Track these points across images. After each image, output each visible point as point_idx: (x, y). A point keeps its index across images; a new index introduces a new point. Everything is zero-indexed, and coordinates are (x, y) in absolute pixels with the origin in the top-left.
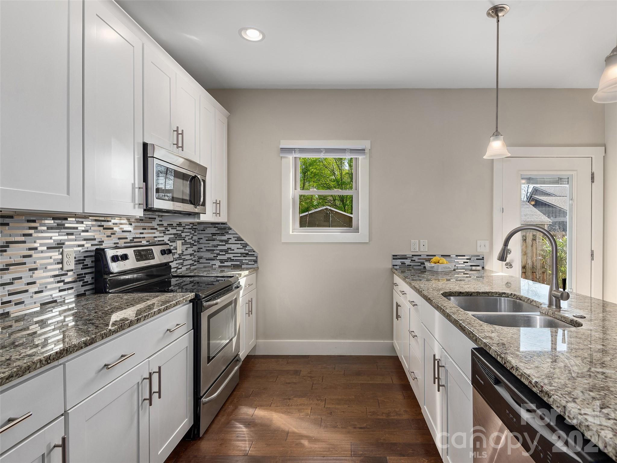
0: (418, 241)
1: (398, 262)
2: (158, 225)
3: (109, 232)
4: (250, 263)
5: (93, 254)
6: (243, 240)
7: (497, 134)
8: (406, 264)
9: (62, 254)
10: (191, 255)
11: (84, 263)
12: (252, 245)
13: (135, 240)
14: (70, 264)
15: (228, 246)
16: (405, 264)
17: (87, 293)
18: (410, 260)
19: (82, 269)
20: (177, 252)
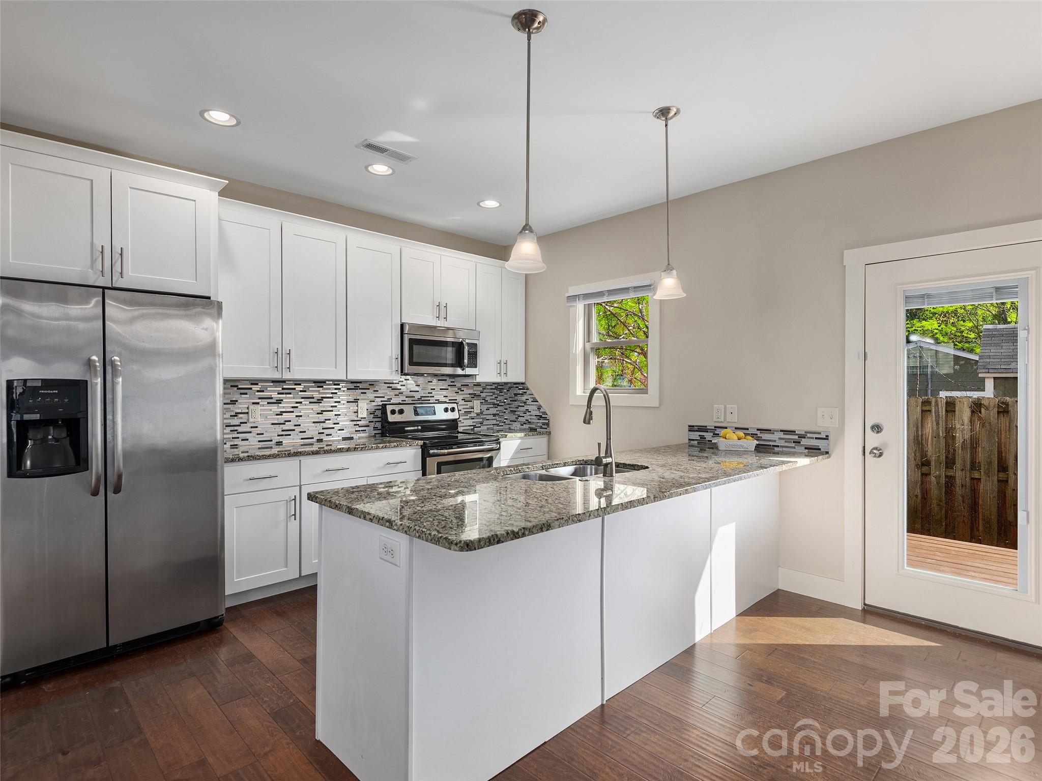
0: (723, 406)
1: (696, 435)
2: (449, 386)
3: (397, 392)
4: (543, 426)
5: (381, 408)
6: (537, 402)
7: (668, 268)
8: (707, 439)
9: (357, 406)
10: (494, 415)
11: (374, 414)
12: (545, 408)
13: (423, 399)
14: (363, 413)
15: (526, 407)
16: (705, 438)
17: (377, 435)
18: (712, 434)
19: (373, 418)
20: (473, 412)
